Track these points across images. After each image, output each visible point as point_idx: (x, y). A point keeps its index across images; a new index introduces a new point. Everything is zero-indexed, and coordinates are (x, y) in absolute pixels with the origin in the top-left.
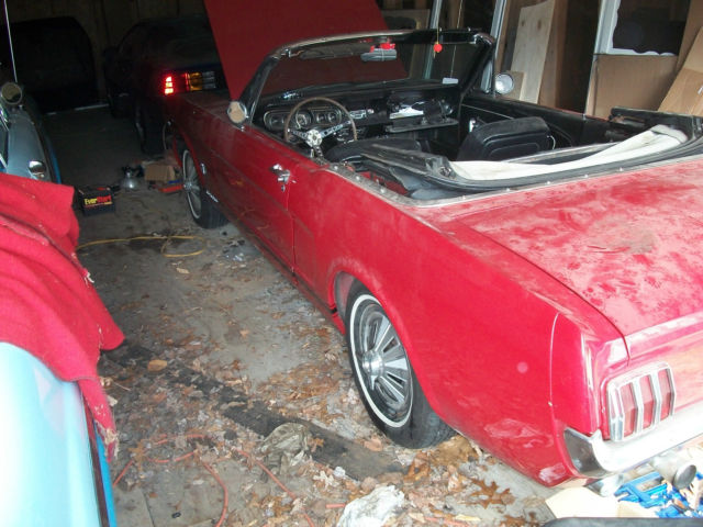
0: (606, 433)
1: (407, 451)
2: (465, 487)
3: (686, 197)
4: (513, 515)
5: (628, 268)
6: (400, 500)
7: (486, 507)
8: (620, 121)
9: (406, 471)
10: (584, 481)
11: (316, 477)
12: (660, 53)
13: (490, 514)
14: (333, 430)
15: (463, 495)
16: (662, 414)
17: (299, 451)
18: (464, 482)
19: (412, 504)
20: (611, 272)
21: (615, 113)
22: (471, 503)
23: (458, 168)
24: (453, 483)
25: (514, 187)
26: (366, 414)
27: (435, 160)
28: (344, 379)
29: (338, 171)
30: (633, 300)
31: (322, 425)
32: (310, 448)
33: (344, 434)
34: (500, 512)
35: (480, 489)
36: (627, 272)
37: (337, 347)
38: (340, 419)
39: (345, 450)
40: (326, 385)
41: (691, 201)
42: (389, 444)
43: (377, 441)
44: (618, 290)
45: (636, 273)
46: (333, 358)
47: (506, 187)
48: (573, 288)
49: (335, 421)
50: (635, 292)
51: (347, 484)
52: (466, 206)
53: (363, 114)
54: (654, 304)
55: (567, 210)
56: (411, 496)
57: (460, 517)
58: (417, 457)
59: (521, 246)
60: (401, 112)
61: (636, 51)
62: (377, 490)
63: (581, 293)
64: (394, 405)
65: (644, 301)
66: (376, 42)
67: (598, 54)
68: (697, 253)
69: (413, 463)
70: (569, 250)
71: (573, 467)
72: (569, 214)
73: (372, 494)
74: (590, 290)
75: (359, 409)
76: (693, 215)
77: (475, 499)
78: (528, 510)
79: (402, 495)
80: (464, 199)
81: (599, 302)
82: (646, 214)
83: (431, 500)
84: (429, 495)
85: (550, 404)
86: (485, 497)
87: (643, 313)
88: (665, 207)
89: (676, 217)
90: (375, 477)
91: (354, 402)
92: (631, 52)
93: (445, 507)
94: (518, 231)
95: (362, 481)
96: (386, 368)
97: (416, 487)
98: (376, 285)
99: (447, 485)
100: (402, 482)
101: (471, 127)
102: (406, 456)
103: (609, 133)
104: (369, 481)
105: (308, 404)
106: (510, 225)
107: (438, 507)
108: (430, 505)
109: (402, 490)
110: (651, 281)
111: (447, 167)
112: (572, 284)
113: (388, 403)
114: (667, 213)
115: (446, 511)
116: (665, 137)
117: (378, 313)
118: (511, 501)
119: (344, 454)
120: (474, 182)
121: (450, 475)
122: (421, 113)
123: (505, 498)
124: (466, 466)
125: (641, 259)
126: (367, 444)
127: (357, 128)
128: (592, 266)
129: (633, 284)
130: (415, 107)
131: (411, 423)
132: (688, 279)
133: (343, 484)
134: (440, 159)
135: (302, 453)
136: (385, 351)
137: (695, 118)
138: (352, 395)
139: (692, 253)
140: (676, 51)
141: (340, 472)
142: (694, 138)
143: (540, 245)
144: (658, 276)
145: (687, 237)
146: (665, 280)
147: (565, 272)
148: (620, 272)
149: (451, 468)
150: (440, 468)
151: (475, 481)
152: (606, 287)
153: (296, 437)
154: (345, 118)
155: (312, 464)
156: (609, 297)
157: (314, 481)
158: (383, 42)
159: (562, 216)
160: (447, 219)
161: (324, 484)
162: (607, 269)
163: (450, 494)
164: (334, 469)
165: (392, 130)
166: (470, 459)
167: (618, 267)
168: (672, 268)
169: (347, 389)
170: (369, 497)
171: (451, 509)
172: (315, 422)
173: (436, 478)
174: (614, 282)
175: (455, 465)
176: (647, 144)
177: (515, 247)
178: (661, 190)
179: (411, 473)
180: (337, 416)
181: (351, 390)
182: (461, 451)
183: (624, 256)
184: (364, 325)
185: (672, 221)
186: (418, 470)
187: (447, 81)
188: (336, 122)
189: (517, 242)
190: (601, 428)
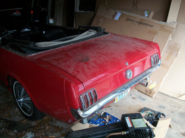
0: (81, 108)
1: (34, 122)
2: (50, 128)
3: (97, 47)
4: (64, 133)
5: (83, 66)
6: (33, 135)
7: (56, 133)
8: (81, 29)
9: (34, 127)
10: (79, 121)
11: (9, 134)
12: (90, 11)
13: (58, 134)
14: (12, 120)
15: (50, 131)
16: (95, 101)
17: (3, 128)
18: (50, 127)
19: (37, 136)
20: (79, 67)
21: (79, 27)
22: (53, 132)
23: (38, 44)
24: (47, 128)
25: (53, 48)
26: (21, 114)
27: (31, 43)
28: (14, 105)
29: (5, 48)
30: (84, 74)
31: (9, 119)
32: (6, 126)
33: (16, 120)
34: (60, 133)
35: (54, 128)
36: (82, 67)
37: (12, 97)
38: (14, 117)
39: (16, 125)
40: (9, 108)
41: (98, 48)
42: (29, 121)
43: (25, 121)
44: (80, 72)
45: (85, 67)
46: (11, 100)
47: (51, 48)
48: (69, 73)
49: (13, 117)
50: (85, 72)
51: (18, 134)
52: (41, 54)
53: (13, 31)
54: (90, 74)
55: (67, 53)
56: (36, 134)
57: (50, 137)
58: (37, 123)
59: (55, 63)
60: (24, 30)
61: (85, 11)
62: (26, 134)
63: (71, 74)
64: (29, 110)
65: (87, 74)
66: (15, 11)
67: (76, 12)
68: (100, 60)
69: (36, 125)
70: (68, 63)
71: (75, 118)
72: (68, 54)
73: (25, 135)
74: (73, 73)
75: (19, 113)
76: (98, 51)
77: (53, 131)
78: (67, 131)
79: (34, 134)
80: (40, 53)
81: (76, 75)
82: (87, 52)
83: (42, 134)
84: (41, 132)
85: (66, 103)
86: (56, 130)
87: (87, 77)
88: (92, 50)
89: (94, 52)
90: (26, 131)
91: (18, 111)
92: (83, 11)
93: (46, 135)
94: (54, 60)
95: (22, 132)
96: (25, 100)
97: (37, 131)
98: (18, 78)
99: (45, 129)
100: (33, 130)
101: (44, 33)
102: (34, 123)
103: (79, 32)
104: (24, 132)
105: (4, 114)
106: (52, 58)
107: (44, 135)
108: (42, 135)
109: (33, 132)
110: (89, 68)
111: (35, 44)
112: (69, 72)
113: (27, 110)
114: (92, 51)
115: (46, 136)
116: (92, 32)
117: (20, 86)
118: (63, 129)
119: (16, 126)
120: (43, 48)
121: (46, 126)
122: (30, 30)
123: (62, 129)
124: (50, 123)
125: (86, 63)
126: (22, 122)
127: (11, 35)
128: (73, 66)
129: (84, 70)
130: (28, 29)
131: (33, 114)
132: (98, 67)
133: (16, 134)
134: (33, 42)
135: (4, 128)
136: (24, 96)
137: (99, 27)
138: (17, 109)
139: (98, 61)
140: (94, 11)
141: (16, 131)
142: (99, 32)
143: (60, 62)
144: (90, 67)
145: (97, 57)
146: (92, 68)
147: (67, 69)
148: (81, 67)
149: (46, 124)
150: (43, 125)
151: (53, 126)
152: (78, 71)
153: (2, 124)
154: (8, 33)
155: (7, 131)
156: (78, 74)
157: (8, 135)
158: (16, 11)
159: (66, 54)
160: (35, 58)
161: (11, 135)
162: (77, 67)
163: (47, 131)
164: (14, 131)
165: (22, 35)
166: (51, 121)
167: (81, 66)
168: (94, 65)
169: (15, 108)
170: (24, 136)
171: (47, 135)
172: (7, 118)
173: (42, 128)
174: (79, 70)
175: (47, 123)
176: (87, 34)
177: (54, 64)
178: (91, 45)
179: (36, 128)
180: (13, 116)
181: (16, 108)
182: (48, 119)
183: (82, 63)
184: (17, 90)
185: (93, 53)
186: (37, 126)
187: (36, 21)
188: (5, 34)
189: (54, 62)
190: (80, 107)
